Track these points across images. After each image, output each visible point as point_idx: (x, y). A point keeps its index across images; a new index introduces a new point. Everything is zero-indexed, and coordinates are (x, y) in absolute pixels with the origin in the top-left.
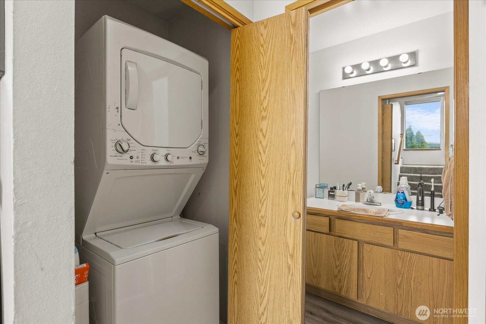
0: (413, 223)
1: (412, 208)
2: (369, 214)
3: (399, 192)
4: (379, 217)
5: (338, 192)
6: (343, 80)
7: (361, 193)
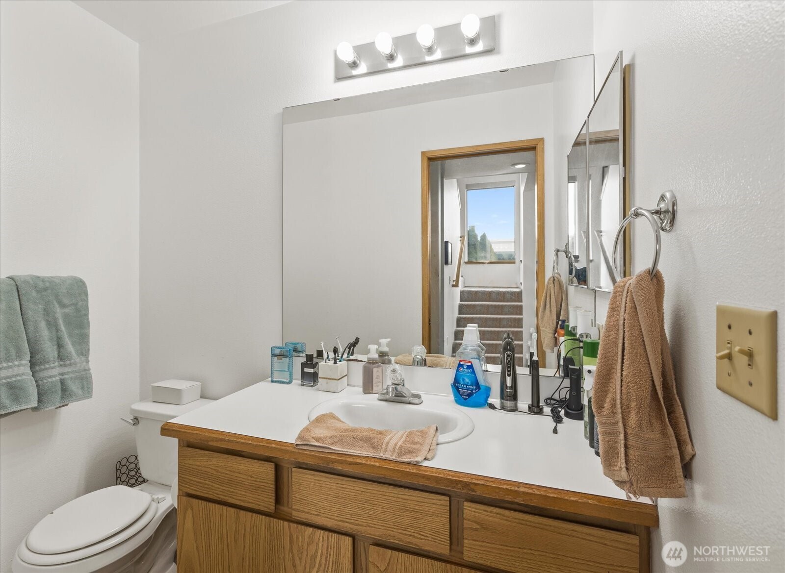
0: (505, 487)
1: (492, 407)
2: (382, 455)
3: (462, 366)
4: (409, 464)
5: (324, 367)
6: (335, 82)
7: (375, 370)
